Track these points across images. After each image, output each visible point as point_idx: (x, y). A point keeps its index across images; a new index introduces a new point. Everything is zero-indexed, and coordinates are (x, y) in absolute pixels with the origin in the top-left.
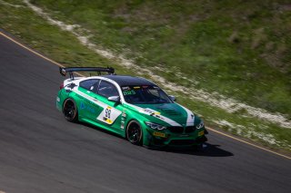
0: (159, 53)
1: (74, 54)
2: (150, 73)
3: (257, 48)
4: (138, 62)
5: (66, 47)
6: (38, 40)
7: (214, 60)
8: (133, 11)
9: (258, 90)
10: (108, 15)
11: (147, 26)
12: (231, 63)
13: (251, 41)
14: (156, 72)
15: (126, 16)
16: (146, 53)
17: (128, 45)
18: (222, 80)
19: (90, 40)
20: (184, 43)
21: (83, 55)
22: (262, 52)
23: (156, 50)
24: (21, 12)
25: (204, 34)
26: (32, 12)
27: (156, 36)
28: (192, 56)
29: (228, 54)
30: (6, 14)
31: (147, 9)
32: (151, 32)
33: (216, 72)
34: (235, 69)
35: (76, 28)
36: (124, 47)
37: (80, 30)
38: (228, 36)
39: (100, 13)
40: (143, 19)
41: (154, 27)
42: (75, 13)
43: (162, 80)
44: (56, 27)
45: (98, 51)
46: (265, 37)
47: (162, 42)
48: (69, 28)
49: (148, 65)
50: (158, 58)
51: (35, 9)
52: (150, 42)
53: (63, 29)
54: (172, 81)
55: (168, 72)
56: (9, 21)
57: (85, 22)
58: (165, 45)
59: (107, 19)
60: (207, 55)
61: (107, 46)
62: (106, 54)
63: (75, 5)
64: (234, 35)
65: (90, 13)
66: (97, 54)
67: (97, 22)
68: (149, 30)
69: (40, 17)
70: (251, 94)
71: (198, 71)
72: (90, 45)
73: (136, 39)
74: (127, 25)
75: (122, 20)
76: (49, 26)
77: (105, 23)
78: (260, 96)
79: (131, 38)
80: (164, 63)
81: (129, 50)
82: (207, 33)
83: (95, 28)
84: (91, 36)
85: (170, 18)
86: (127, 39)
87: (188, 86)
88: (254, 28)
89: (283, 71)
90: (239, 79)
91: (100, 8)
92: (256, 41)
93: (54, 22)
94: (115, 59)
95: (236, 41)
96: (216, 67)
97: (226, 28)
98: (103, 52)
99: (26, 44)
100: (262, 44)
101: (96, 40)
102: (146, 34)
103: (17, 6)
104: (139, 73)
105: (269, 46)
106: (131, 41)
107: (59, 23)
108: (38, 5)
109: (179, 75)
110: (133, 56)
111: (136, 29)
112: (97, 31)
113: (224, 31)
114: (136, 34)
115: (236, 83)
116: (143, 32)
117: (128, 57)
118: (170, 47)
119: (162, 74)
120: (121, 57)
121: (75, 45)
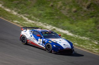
0: (26, 10)
2: (23, 17)
3: (59, 8)
4: (19, 13)
7: (45, 12)
9: (59, 22)
11: (22, 1)
12: (50, 13)
13: (57, 6)
14: (25, 16)
16: (22, 10)
17: (15, 7)
18: (47, 19)
20: (34, 6)
22: (61, 10)
23: (25, 9)
25: (41, 4)
27: (25, 4)
28: (37, 11)
29: (49, 10)
33: (45, 16)
34: (51, 15)
38: (49, 4)
41: (24, 1)
43: (27, 19)
46: (62, 4)
47: (27, 6)
49: (22, 14)
52: (23, 6)
60: (42, 11)
61: (8, 7)
62: (8, 10)
64: (51, 4)
66: (5, 10)
70: (57, 24)
71: (39, 16)
72: (3, 7)
73: (18, 5)
74: (15, 0)
78: (60, 24)
79: (16, 5)
80: (27, 13)
81: (15, 9)
82: (43, 3)
84: (3, 4)
87: (36, 21)
88: (58, 1)
89: (68, 16)
90: (53, 19)
92: (59, 6)
94: (11, 12)
95: (52, 6)
96: (45, 14)
97: (49, 2)
100: (61, 7)
101: (5, 5)
102: (22, 3)
104: (19, 17)
105: (63, 7)
109: (33, 17)
110: (17, 11)
111: (18, 2)
112: (5, 2)
113: (48, 3)
114: (18, 3)
115: (52, 20)
116: (20, 3)
117: (15, 11)
118: (30, 8)
120: (13, 11)
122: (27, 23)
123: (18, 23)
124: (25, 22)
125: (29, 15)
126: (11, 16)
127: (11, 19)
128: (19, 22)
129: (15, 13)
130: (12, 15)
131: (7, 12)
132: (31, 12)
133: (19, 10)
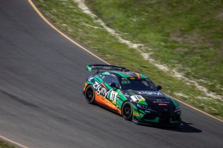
0: (204, 69)
1: (138, 66)
2: (196, 84)
4: (187, 75)
5: (132, 61)
6: (111, 54)
8: (185, 36)
10: (165, 38)
11: (195, 48)
14: (201, 84)
15: (179, 40)
16: (194, 68)
17: (180, 61)
19: (151, 56)
21: (145, 67)
23: (202, 67)
24: (98, 32)
26: (107, 33)
27: (202, 56)
30: (87, 33)
31: (195, 35)
32: (198, 53)
35: (141, 47)
36: (177, 63)
37: (143, 48)
39: (159, 36)
40: (192, 42)
41: (201, 49)
42: (139, 35)
43: (205, 90)
44: (125, 45)
45: (157, 65)
47: (207, 61)
48: (135, 46)
49: (194, 77)
50: (202, 73)
51: (109, 30)
52: (197, 61)
53: (130, 47)
54: (213, 91)
55: (210, 84)
56: (89, 38)
57: (147, 42)
58: (209, 63)
59: (165, 41)
61: (164, 61)
62: (162, 67)
63: (140, 29)
65: (152, 36)
66: (156, 68)
67: (157, 43)
68: (197, 51)
69: (113, 37)
72: (151, 60)
73: (186, 57)
74: (180, 47)
75: (176, 42)
76: (120, 44)
77: (163, 44)
79: (182, 56)
80: (207, 77)
81: (180, 66)
83: (155, 47)
84: (151, 53)
85: (213, 42)
86: (179, 57)
91: (160, 32)
93: (124, 41)
94: (169, 72)
98: (160, 66)
99: (101, 57)
101: (155, 57)
102: (194, 54)
103: (96, 27)
104: (188, 84)
106: (182, 59)
107: (127, 42)
108: (111, 28)
109: (218, 86)
110: (184, 70)
111: (186, 50)
112: (157, 49)
114: (186, 53)
116: (191, 52)
117: (180, 71)
118: (212, 65)
119: (206, 85)
120: (174, 70)
121: (139, 60)
122: (204, 98)
123: (185, 99)
124: (200, 97)
125: (211, 81)
126: (170, 81)
127: (170, 89)
128: (186, 96)
129: (179, 76)
130: (171, 79)
131: (160, 72)
132: (214, 74)
133: (189, 70)
